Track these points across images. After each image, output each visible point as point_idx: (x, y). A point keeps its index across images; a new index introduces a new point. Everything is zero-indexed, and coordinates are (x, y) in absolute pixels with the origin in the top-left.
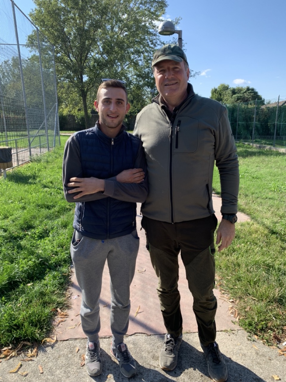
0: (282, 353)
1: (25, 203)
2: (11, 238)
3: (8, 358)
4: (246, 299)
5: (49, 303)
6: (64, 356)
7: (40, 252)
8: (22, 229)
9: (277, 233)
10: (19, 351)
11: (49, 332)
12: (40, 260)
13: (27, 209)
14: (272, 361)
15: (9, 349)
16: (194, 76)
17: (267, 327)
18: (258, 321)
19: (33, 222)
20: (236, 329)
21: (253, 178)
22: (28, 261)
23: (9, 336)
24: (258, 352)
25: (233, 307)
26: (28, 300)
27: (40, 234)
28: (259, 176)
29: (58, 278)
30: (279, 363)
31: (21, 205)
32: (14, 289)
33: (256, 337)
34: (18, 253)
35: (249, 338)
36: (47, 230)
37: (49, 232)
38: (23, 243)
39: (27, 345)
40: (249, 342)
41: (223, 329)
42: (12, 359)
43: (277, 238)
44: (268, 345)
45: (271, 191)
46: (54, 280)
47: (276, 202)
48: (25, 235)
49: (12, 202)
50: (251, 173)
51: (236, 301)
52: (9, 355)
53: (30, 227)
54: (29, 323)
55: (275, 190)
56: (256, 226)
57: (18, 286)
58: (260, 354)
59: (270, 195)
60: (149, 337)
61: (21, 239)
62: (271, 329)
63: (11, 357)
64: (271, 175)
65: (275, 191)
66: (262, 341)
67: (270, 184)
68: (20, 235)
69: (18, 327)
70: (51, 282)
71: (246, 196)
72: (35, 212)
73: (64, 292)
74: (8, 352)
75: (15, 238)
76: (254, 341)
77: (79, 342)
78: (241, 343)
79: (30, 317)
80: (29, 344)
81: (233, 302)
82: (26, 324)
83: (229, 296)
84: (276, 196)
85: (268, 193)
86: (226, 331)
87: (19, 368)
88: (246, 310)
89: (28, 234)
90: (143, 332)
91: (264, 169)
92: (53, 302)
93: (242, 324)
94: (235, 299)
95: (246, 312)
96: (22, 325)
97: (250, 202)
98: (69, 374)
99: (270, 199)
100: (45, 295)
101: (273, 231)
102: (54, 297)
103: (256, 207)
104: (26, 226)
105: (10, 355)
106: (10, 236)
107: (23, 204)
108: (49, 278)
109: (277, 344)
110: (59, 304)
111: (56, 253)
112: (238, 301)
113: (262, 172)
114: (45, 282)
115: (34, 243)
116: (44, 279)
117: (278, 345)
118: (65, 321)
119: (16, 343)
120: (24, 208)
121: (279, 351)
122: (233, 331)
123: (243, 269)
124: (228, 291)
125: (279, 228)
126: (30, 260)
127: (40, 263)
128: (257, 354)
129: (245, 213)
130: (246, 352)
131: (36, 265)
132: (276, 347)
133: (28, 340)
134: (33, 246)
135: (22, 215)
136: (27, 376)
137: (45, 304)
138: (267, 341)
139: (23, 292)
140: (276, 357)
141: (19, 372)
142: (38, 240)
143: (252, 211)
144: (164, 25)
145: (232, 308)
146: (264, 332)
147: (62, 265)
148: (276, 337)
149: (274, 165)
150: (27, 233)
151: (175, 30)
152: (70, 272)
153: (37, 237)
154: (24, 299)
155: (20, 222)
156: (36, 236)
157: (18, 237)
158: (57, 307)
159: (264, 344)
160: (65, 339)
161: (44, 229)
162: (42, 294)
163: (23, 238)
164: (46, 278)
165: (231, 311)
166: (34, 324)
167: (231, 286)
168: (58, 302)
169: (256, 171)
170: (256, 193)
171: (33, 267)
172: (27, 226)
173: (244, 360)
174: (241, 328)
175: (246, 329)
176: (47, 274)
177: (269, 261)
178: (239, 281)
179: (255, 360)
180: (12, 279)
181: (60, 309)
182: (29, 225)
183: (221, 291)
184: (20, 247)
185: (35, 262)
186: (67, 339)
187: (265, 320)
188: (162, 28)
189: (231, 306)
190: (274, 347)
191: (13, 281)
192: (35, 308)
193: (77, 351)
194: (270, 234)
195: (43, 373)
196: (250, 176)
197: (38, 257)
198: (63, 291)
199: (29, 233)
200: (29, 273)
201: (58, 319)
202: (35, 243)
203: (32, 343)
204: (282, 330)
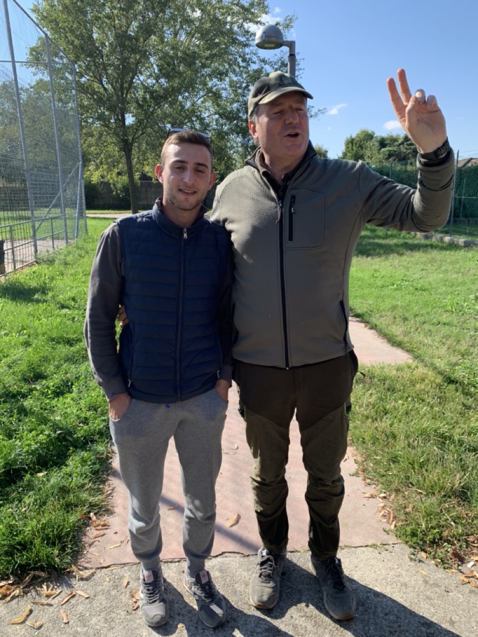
0: (466, 580)
1: (29, 336)
2: (7, 395)
3: (8, 598)
4: (406, 493)
5: (76, 506)
6: (103, 594)
7: (58, 418)
8: (25, 380)
9: (457, 383)
10: (26, 587)
11: (77, 554)
12: (58, 432)
13: (34, 345)
14: (451, 594)
15: (9, 584)
16: (316, 115)
17: (441, 539)
18: (427, 528)
19: (43, 368)
20: (391, 543)
21: (417, 289)
22: (38, 435)
23: (9, 562)
24: (427, 579)
25: (385, 506)
26: (38, 501)
27: (57, 387)
28: (426, 286)
29: (89, 463)
30: (462, 596)
31: (22, 339)
32: (15, 483)
33: (423, 554)
34: (20, 421)
35: (413, 557)
36: (68, 381)
37: (72, 384)
38: (27, 403)
39: (39, 577)
40: (412, 563)
41: (370, 543)
42: (15, 601)
43: (457, 390)
44: (444, 568)
45: (447, 311)
46: (82, 466)
47: (455, 331)
48: (31, 390)
49: (6, 334)
50: (412, 281)
51: (390, 495)
52: (10, 594)
53: (39, 377)
54: (43, 540)
55: (454, 310)
56: (422, 370)
57: (21, 478)
58: (431, 582)
59: (445, 318)
60: (246, 559)
61: (24, 396)
62: (449, 542)
63: (13, 598)
64: (446, 285)
65: (452, 311)
66: (433, 562)
67: (445, 299)
68: (22, 390)
69: (24, 546)
70: (78, 470)
71: (405, 319)
72: (46, 350)
73: (101, 486)
74: (8, 589)
75: (14, 396)
76: (420, 561)
77: (129, 570)
78: (400, 566)
79: (43, 528)
80: (43, 574)
81: (385, 497)
82: (37, 541)
83: (378, 488)
84: (454, 319)
85: (441, 315)
86: (374, 546)
87: (28, 616)
88: (407, 510)
89: (35, 389)
90: (236, 551)
91: (435, 274)
92: (83, 503)
93: (400, 533)
94: (388, 493)
95: (406, 514)
96: (31, 543)
97: (412, 330)
98: (113, 624)
99: (445, 324)
100: (68, 492)
101: (449, 378)
102: (84, 496)
103: (420, 337)
104: (32, 375)
105: (12, 595)
106: (5, 392)
107: (26, 336)
108: (74, 463)
109: (459, 565)
110: (92, 506)
111: (86, 421)
112: (393, 496)
113: (431, 279)
114: (68, 470)
115: (46, 404)
116: (66, 465)
117: (460, 568)
118: (104, 535)
119: (21, 574)
120: (27, 344)
121: (462, 577)
122: (385, 546)
123: (401, 443)
124: (378, 480)
125: (460, 373)
126: (42, 433)
127: (58, 438)
128: (426, 582)
129: (403, 348)
130: (407, 579)
131: (51, 442)
132: (457, 571)
133: (42, 569)
134: (46, 409)
135: (23, 357)
136: (42, 629)
137: (69, 507)
138: (442, 561)
139: (30, 487)
140: (457, 587)
141: (27, 623)
142: (54, 399)
143: (415, 346)
144: (264, 33)
145: (383, 508)
146: (437, 546)
147: (96, 441)
148: (456, 555)
149: (450, 268)
150: (33, 386)
151: (284, 41)
152: (109, 453)
153: (52, 394)
154: (33, 500)
155: (22, 367)
156: (50, 392)
157: (19, 393)
158: (89, 512)
159: (437, 566)
160: (105, 566)
161: (63, 380)
162: (64, 491)
163: (27, 396)
164: (70, 462)
165: (383, 512)
166: (50, 542)
167: (382, 471)
168: (90, 503)
169: (420, 278)
170: (422, 315)
171: (46, 444)
172: (34, 374)
173: (404, 593)
174: (400, 541)
175: (407, 542)
176: (70, 456)
177: (444, 429)
178: (394, 462)
179: (422, 592)
180: (11, 465)
181: (95, 514)
182: (38, 373)
183: (365, 480)
184: (23, 411)
185: (49, 436)
186: (108, 565)
187: (439, 526)
188: (262, 37)
189: (382, 505)
190: (453, 570)
191: (13, 469)
192: (52, 514)
193: (125, 584)
194: (446, 384)
195: (68, 623)
196: (411, 285)
197: (55, 426)
198: (99, 485)
199: (38, 387)
200: (40, 455)
201: (91, 532)
202: (49, 404)
203: (49, 573)
204: (467, 542)
